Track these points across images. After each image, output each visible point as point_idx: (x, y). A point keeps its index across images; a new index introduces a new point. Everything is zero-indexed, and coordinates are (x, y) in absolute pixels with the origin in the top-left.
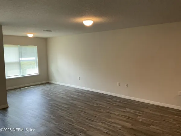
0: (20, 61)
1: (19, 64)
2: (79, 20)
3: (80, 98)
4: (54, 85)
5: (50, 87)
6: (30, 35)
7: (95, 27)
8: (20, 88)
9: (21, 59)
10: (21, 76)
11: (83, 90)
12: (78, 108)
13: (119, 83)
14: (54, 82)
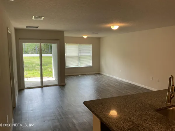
0: (79, 55)
1: (79, 58)
2: (109, 25)
3: (115, 86)
4: (103, 76)
5: (98, 76)
6: (85, 37)
7: (120, 29)
8: (78, 75)
9: (79, 54)
10: (79, 66)
11: (123, 81)
12: (110, 92)
13: (152, 77)
14: (103, 73)
